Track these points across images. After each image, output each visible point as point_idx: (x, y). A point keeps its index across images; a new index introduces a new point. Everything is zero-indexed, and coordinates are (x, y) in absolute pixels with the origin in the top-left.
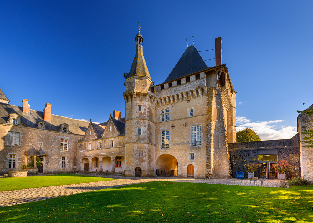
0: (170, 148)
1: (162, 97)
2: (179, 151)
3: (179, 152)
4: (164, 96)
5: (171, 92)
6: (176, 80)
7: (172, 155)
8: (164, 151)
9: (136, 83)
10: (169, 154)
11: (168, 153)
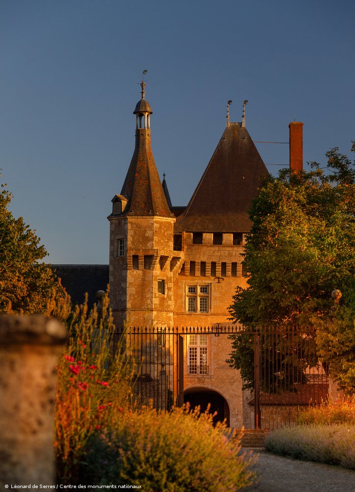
0: (212, 374)
1: (197, 261)
2: (233, 382)
3: (232, 385)
4: (204, 259)
5: (219, 254)
6: (232, 233)
7: (217, 390)
8: (196, 380)
9: (156, 231)
10: (210, 387)
11: (206, 386)
